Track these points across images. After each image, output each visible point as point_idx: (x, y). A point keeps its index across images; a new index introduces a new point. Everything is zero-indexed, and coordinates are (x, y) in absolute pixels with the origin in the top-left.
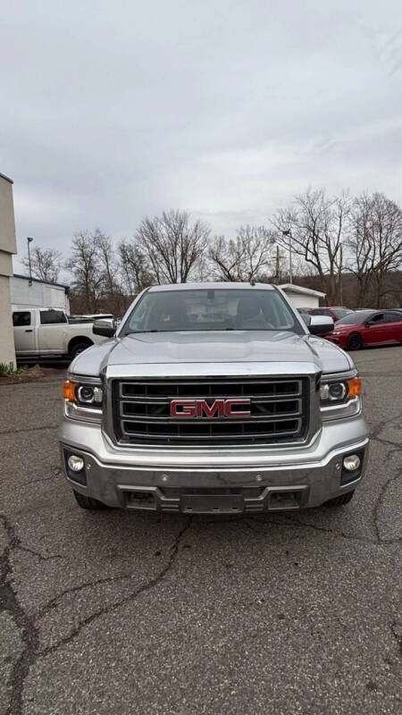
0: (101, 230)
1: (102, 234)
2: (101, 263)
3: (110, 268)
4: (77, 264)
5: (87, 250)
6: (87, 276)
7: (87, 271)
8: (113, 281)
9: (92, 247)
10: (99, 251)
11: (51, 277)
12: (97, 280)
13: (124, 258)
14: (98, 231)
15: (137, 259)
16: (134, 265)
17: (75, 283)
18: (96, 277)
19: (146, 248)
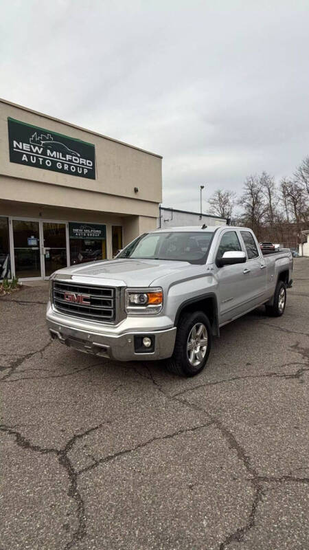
0: (267, 172)
1: (267, 175)
2: (266, 198)
3: (272, 202)
4: (247, 201)
5: (255, 189)
6: (253, 209)
7: (254, 205)
8: (274, 212)
9: (259, 186)
10: (265, 189)
11: (227, 211)
12: (262, 211)
13: (284, 192)
14: (264, 174)
15: (295, 193)
16: (294, 198)
17: (244, 215)
18: (261, 209)
19: (304, 184)
